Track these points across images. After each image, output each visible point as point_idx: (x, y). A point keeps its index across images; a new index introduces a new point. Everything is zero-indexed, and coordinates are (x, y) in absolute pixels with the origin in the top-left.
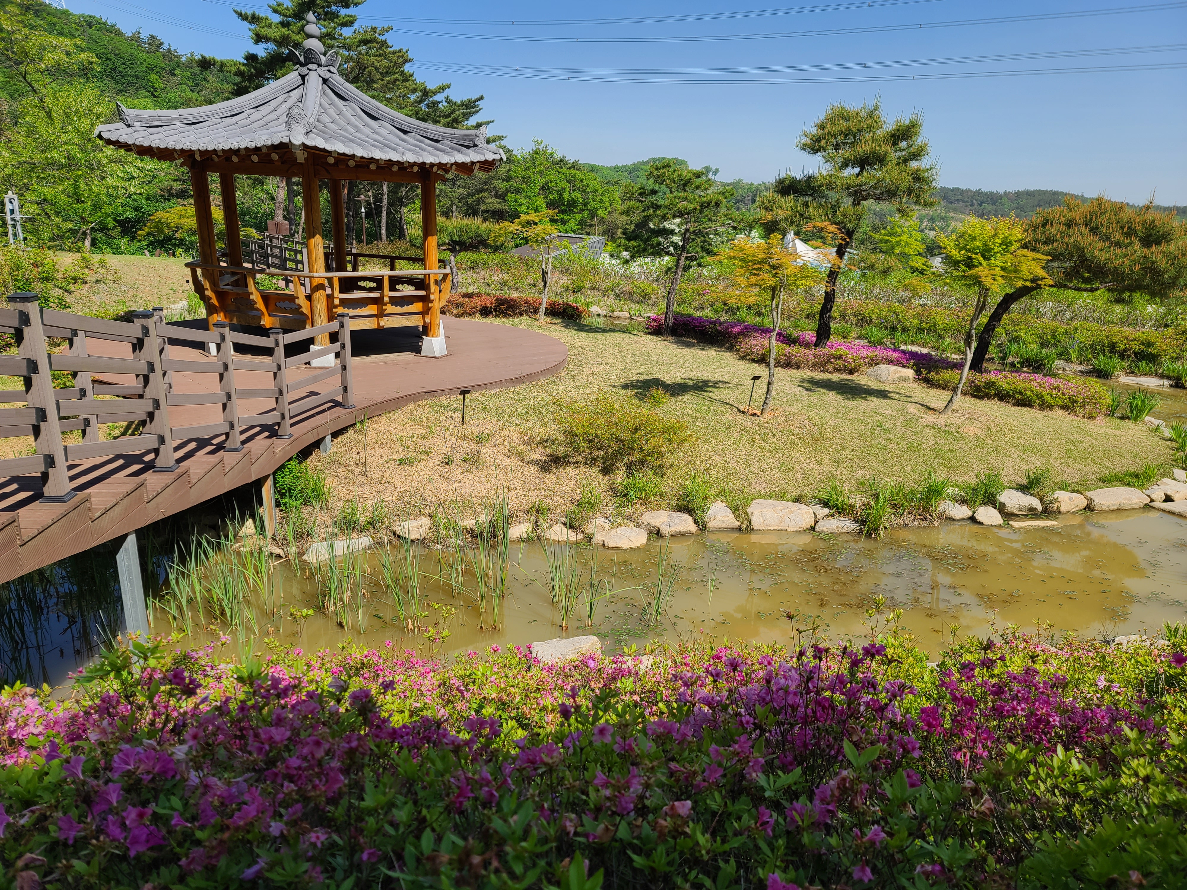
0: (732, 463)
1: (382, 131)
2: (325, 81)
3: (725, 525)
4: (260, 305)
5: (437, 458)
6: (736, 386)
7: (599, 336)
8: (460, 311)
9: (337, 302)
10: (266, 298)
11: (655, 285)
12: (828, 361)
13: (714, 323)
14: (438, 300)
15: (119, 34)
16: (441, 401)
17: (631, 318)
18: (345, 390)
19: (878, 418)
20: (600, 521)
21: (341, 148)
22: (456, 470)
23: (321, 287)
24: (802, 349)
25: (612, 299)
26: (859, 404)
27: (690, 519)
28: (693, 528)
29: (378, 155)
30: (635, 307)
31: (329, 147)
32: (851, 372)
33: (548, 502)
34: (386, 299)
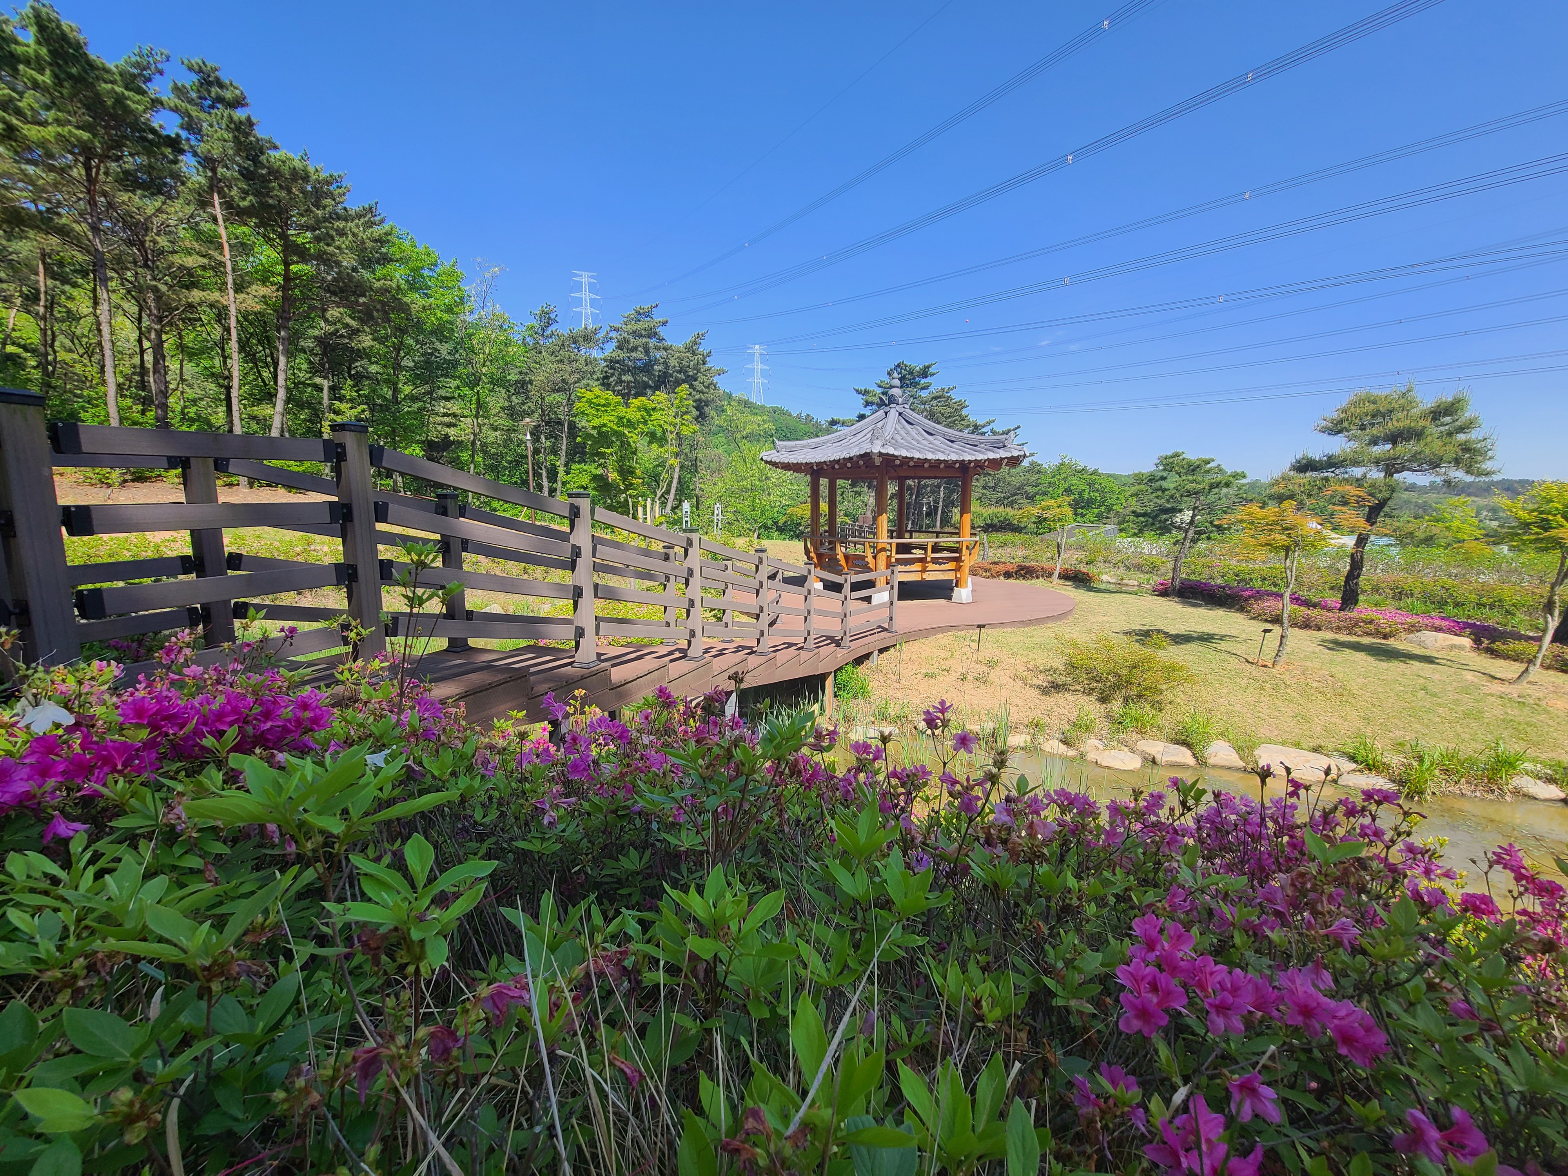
0: (1237, 708)
1: (936, 442)
2: (900, 414)
3: (1227, 764)
4: (843, 562)
5: (955, 675)
6: (1245, 641)
7: (1106, 595)
8: (988, 574)
9: (893, 560)
10: (847, 557)
11: (1164, 559)
12: (1356, 625)
13: (1224, 588)
14: (969, 560)
15: (790, 415)
16: (963, 633)
17: (1139, 586)
18: (891, 619)
19: (1421, 681)
20: (1094, 742)
21: (904, 453)
22: (968, 686)
23: (884, 550)
24: (1324, 612)
25: (1122, 570)
26: (1395, 667)
27: (1188, 753)
28: (1192, 761)
29: (930, 456)
30: (1144, 577)
31: (896, 453)
32: (1385, 637)
33: (1047, 720)
34: (929, 559)
